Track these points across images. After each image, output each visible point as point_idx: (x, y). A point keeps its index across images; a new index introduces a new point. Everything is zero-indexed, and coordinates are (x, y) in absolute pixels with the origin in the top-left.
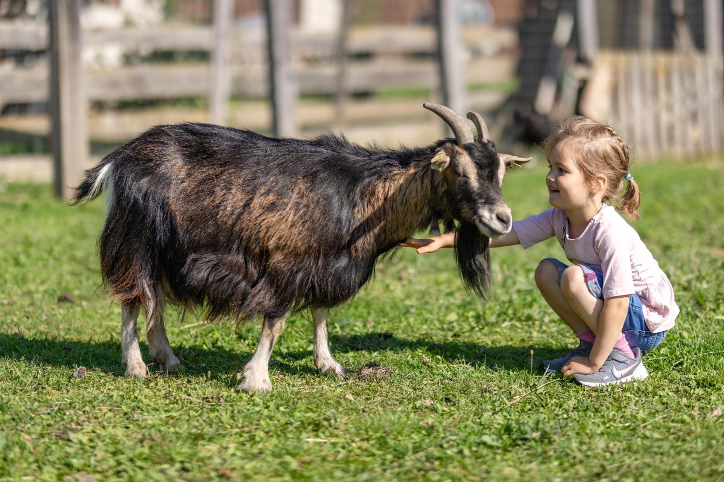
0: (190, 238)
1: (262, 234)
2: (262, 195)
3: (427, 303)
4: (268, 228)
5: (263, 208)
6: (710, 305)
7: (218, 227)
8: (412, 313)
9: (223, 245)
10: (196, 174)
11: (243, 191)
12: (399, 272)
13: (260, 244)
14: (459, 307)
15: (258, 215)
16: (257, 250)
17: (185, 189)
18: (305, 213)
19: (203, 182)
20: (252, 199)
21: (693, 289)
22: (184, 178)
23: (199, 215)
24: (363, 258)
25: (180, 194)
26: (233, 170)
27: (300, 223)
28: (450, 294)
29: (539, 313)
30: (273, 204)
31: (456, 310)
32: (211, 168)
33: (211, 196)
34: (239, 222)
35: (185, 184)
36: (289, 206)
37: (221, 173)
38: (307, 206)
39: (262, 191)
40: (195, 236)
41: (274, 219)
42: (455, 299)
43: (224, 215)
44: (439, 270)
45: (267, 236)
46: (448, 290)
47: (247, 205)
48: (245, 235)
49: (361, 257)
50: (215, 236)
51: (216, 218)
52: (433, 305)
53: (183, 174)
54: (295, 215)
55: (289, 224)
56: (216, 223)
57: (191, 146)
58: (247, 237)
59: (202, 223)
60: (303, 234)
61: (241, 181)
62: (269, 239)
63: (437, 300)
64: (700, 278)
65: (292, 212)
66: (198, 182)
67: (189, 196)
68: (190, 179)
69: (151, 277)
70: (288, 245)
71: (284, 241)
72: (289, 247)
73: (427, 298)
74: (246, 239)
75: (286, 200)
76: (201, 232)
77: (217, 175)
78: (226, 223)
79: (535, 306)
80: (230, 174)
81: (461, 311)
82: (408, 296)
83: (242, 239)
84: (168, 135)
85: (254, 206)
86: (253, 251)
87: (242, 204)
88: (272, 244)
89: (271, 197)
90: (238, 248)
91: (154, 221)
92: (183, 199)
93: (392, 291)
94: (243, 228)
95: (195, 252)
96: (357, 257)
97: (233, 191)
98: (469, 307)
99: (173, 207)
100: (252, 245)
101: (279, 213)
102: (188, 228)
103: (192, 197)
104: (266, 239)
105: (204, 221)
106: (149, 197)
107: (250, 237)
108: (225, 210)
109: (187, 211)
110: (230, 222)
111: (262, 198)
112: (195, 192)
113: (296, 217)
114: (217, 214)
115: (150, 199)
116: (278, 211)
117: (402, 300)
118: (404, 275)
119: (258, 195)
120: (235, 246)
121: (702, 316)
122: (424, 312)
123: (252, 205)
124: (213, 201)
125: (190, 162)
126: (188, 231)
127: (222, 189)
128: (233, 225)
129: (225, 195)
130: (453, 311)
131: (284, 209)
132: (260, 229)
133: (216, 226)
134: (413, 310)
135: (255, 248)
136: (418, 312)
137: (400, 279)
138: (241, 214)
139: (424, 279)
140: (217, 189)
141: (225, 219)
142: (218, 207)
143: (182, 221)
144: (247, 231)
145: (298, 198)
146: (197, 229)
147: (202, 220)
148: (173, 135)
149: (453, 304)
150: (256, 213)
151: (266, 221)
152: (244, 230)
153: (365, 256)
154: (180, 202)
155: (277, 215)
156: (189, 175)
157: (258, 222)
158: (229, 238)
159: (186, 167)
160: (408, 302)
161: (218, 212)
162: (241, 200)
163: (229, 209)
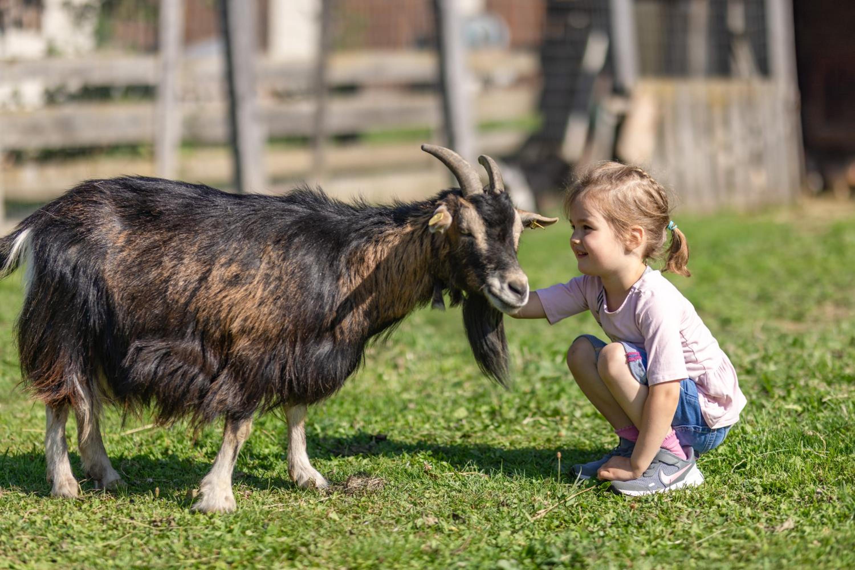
0: (132, 321)
1: (223, 315)
2: (222, 265)
3: (429, 396)
4: (231, 307)
5: (224, 282)
6: (778, 392)
7: (168, 307)
8: (411, 409)
9: (174, 328)
10: (138, 241)
11: (198, 260)
12: (394, 358)
13: (221, 327)
14: (469, 400)
15: (219, 290)
16: (217, 334)
17: (124, 260)
18: (277, 288)
19: (147, 250)
20: (209, 271)
21: (758, 372)
22: (123, 247)
23: (142, 291)
24: (350, 341)
25: (119, 265)
26: (185, 235)
27: (271, 300)
28: (458, 385)
29: (569, 406)
30: (237, 276)
31: (465, 404)
32: (157, 233)
33: (158, 267)
34: (194, 300)
35: (125, 253)
36: (257, 279)
37: (171, 239)
38: (280, 279)
39: (223, 260)
40: (138, 319)
41: (238, 296)
42: (465, 391)
43: (175, 292)
44: (444, 355)
45: (229, 316)
46: (456, 380)
47: (204, 278)
48: (202, 316)
49: (347, 341)
50: (164, 318)
51: (165, 296)
52: (436, 398)
53: (121, 241)
54: (264, 290)
55: (257, 301)
56: (165, 302)
57: (131, 206)
58: (205, 318)
59: (147, 302)
60: (276, 314)
61: (195, 248)
62: (232, 321)
63: (442, 392)
64: (766, 359)
65: (261, 287)
66: (141, 251)
67: (129, 268)
68: (130, 247)
69: (84, 372)
70: (256, 328)
71: (251, 322)
72: (258, 330)
73: (429, 390)
74: (204, 321)
75: (253, 272)
76: (146, 313)
77: (164, 242)
78: (177, 302)
79: (564, 397)
80: (181, 240)
81: (472, 406)
82: (406, 389)
83: (198, 322)
84: (101, 192)
85: (213, 280)
86: (212, 336)
87: (197, 277)
88: (236, 326)
89: (234, 268)
90: (193, 333)
91: (86, 301)
92: (123, 272)
93: (385, 382)
94: (200, 307)
95: (139, 338)
96: (343, 340)
97: (186, 261)
98: (481, 400)
99: (110, 283)
100: (211, 328)
101: (245, 288)
102: (129, 308)
103: (135, 269)
104: (228, 320)
105: (150, 300)
106: (79, 271)
107: (208, 319)
108: (176, 285)
109: (127, 287)
110: (182, 301)
111: (223, 269)
112: (137, 263)
113: (266, 293)
114: (166, 291)
115: (81, 273)
116: (243, 285)
117: (398, 394)
118: (400, 362)
119: (217, 265)
120: (189, 331)
121: (768, 405)
122: (425, 408)
123: (210, 279)
124: (161, 274)
125: (131, 226)
126: (129, 313)
127: (172, 260)
128: (187, 304)
129: (175, 266)
130: (461, 406)
131: (251, 283)
132: (221, 309)
133: (165, 306)
134: (412, 406)
135: (215, 332)
136: (418, 407)
137: (396, 367)
138: (196, 290)
139: (426, 366)
140: (166, 259)
141: (177, 296)
142: (167, 281)
143: (122, 299)
144: (204, 310)
145: (268, 269)
146: (141, 310)
147: (146, 298)
148: (108, 192)
149: (462, 396)
150: (215, 288)
151: (228, 298)
152: (201, 310)
153: (352, 339)
154: (118, 276)
155: (242, 290)
156: (129, 242)
157: (218, 299)
158: (182, 320)
159: (126, 232)
160: (406, 396)
161: (167, 287)
162: (196, 272)
163: (181, 283)
